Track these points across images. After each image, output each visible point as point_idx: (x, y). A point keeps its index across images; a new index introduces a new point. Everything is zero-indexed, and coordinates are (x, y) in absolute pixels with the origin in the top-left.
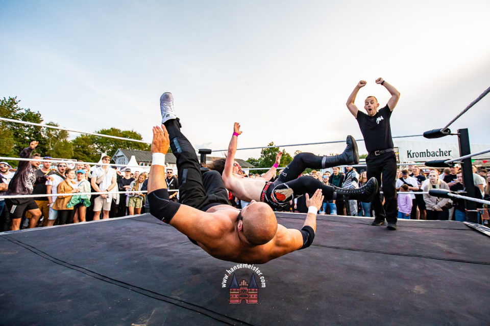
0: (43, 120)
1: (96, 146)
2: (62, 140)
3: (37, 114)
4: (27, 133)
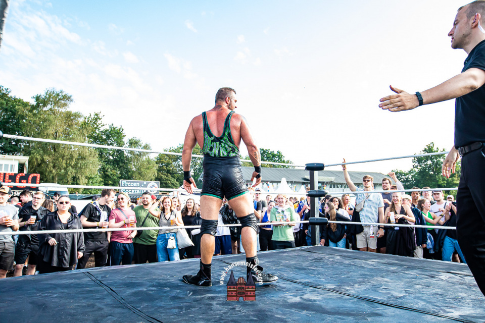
0: (124, 136)
2: (144, 158)
3: (120, 129)
4: (111, 152)
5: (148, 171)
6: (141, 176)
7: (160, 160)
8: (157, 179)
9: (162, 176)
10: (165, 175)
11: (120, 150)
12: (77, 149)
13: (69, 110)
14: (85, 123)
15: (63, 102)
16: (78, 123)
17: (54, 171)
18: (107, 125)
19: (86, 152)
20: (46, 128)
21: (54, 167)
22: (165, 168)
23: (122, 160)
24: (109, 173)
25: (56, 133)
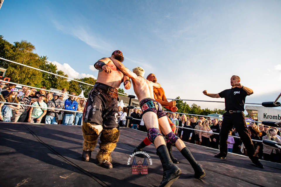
0: (57, 69)
1: (80, 86)
2: (64, 81)
3: (55, 66)
4: (49, 75)
5: (65, 86)
9: (71, 90)
11: (53, 75)
12: (32, 70)
13: (32, 52)
15: (29, 48)
16: (35, 59)
17: (18, 78)
18: (49, 63)
19: (36, 73)
20: (18, 58)
21: (19, 77)
22: (73, 86)
24: (46, 84)
25: (23, 61)
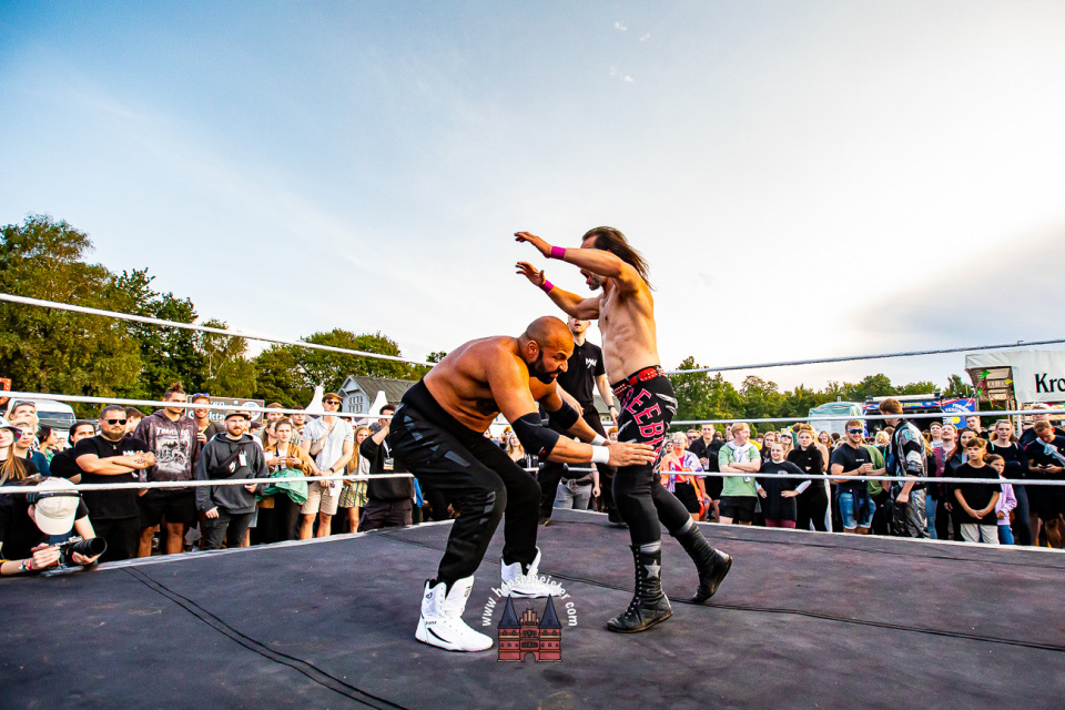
0: (196, 317)
1: (302, 370)
3: (186, 305)
4: (166, 345)
5: (240, 381)
6: (227, 390)
7: (262, 361)
8: (256, 396)
9: (267, 390)
10: (272, 389)
13: (79, 261)
14: (112, 287)
15: (66, 245)
16: (97, 287)
18: (160, 295)
19: (114, 342)
22: (271, 376)
23: (188, 361)
24: (161, 382)
